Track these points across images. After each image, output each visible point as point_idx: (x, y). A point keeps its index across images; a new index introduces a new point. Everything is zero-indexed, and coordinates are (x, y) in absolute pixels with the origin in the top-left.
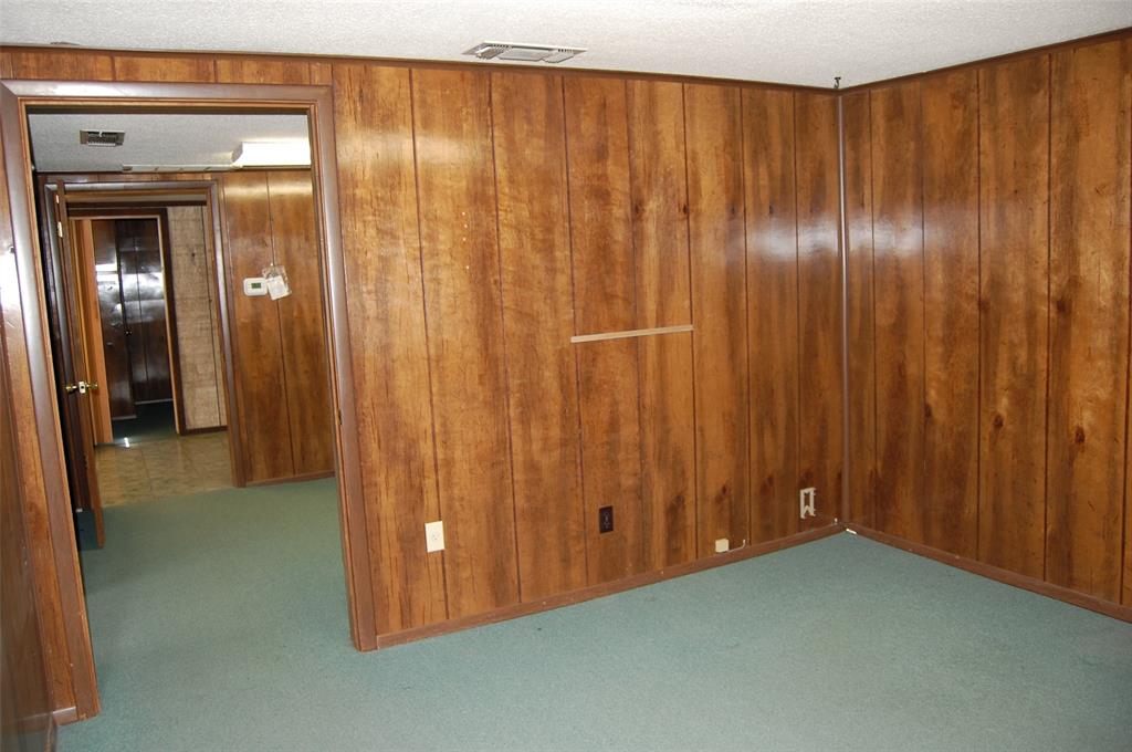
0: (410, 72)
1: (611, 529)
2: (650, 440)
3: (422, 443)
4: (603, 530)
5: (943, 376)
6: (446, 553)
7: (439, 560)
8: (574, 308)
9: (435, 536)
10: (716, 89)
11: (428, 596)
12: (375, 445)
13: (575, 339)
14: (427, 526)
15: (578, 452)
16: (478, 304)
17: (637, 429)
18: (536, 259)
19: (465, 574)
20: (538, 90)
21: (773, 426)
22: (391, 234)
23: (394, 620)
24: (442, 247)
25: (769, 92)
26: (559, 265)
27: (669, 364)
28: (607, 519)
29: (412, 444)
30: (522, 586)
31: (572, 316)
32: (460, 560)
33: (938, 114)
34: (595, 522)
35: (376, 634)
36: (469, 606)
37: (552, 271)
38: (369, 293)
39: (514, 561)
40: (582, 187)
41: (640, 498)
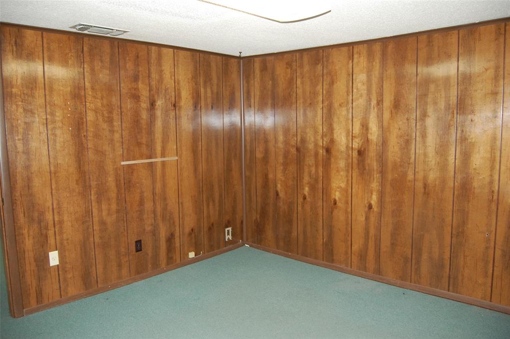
0: (42, 34)
1: (141, 250)
2: (159, 209)
3: (47, 213)
4: (137, 251)
5: (283, 179)
6: (60, 266)
7: (57, 270)
8: (123, 149)
9: (54, 258)
10: (189, 53)
11: (51, 288)
12: (22, 215)
13: (123, 163)
14: (50, 253)
15: (125, 216)
16: (76, 146)
17: (152, 204)
18: (105, 126)
19: (70, 276)
20: (106, 48)
21: (214, 201)
22: (31, 111)
23: (33, 300)
24: (57, 119)
25: (211, 56)
26: (115, 129)
27: (167, 174)
28: (139, 245)
29: (42, 214)
30: (98, 279)
31: (122, 152)
32: (67, 269)
33: (281, 70)
34: (133, 248)
35: (23, 309)
36: (72, 291)
37: (112, 131)
38: (19, 140)
39: (94, 268)
40: (127, 93)
41: (154, 235)
